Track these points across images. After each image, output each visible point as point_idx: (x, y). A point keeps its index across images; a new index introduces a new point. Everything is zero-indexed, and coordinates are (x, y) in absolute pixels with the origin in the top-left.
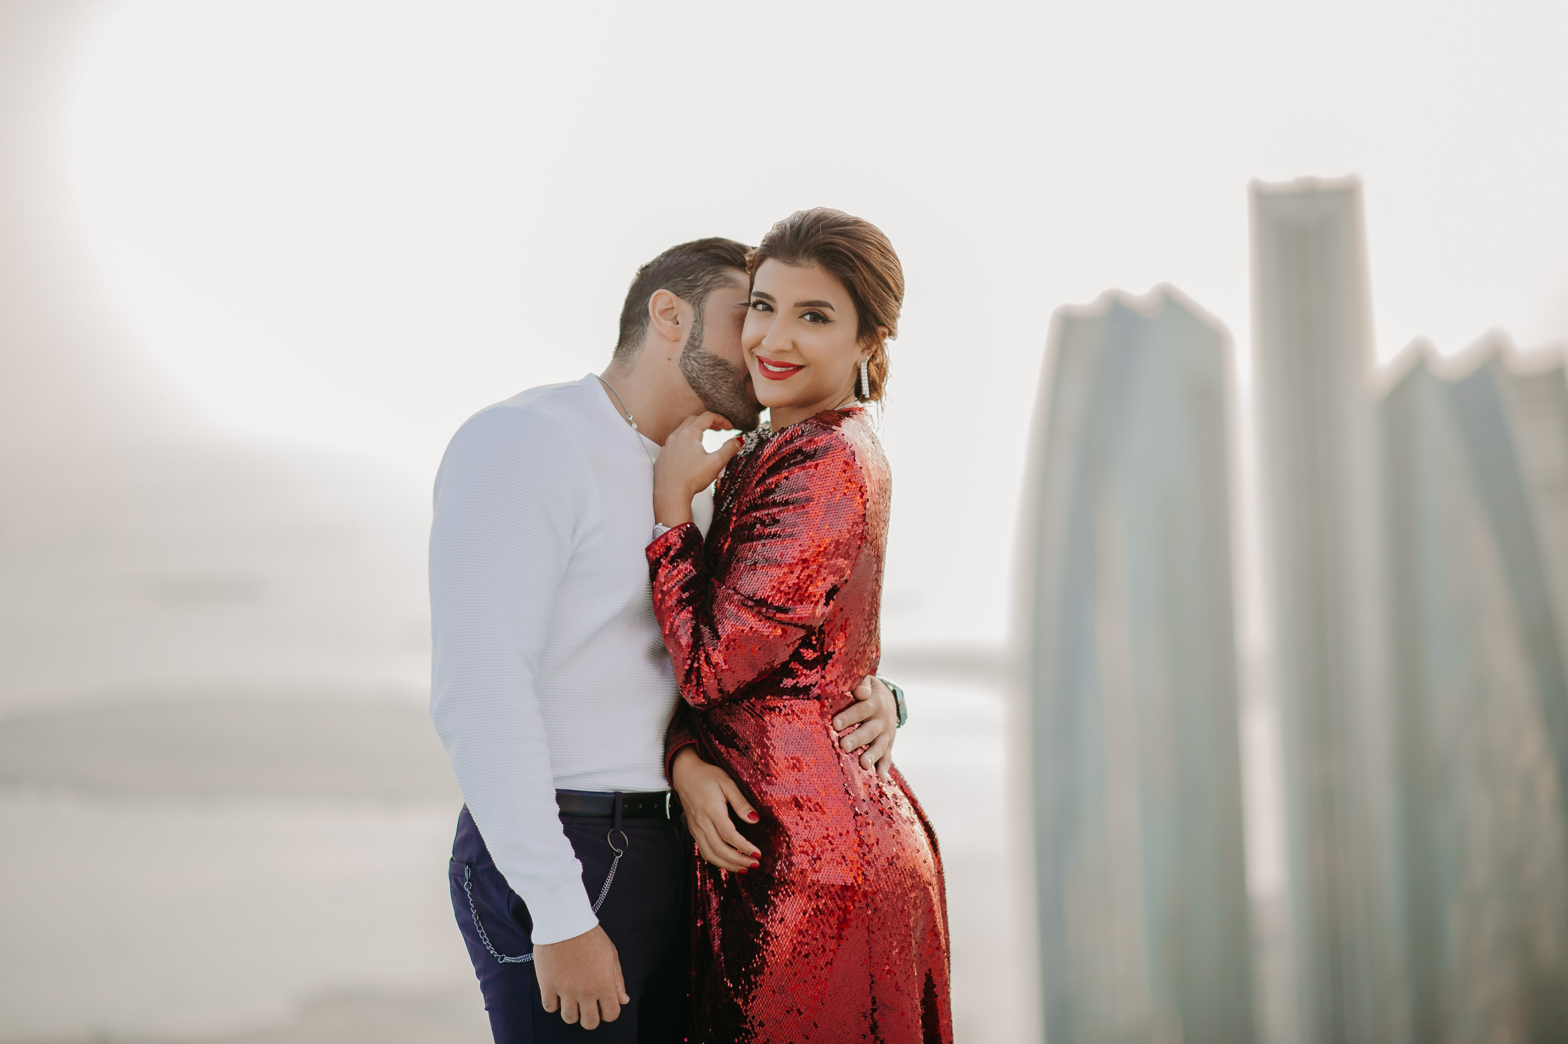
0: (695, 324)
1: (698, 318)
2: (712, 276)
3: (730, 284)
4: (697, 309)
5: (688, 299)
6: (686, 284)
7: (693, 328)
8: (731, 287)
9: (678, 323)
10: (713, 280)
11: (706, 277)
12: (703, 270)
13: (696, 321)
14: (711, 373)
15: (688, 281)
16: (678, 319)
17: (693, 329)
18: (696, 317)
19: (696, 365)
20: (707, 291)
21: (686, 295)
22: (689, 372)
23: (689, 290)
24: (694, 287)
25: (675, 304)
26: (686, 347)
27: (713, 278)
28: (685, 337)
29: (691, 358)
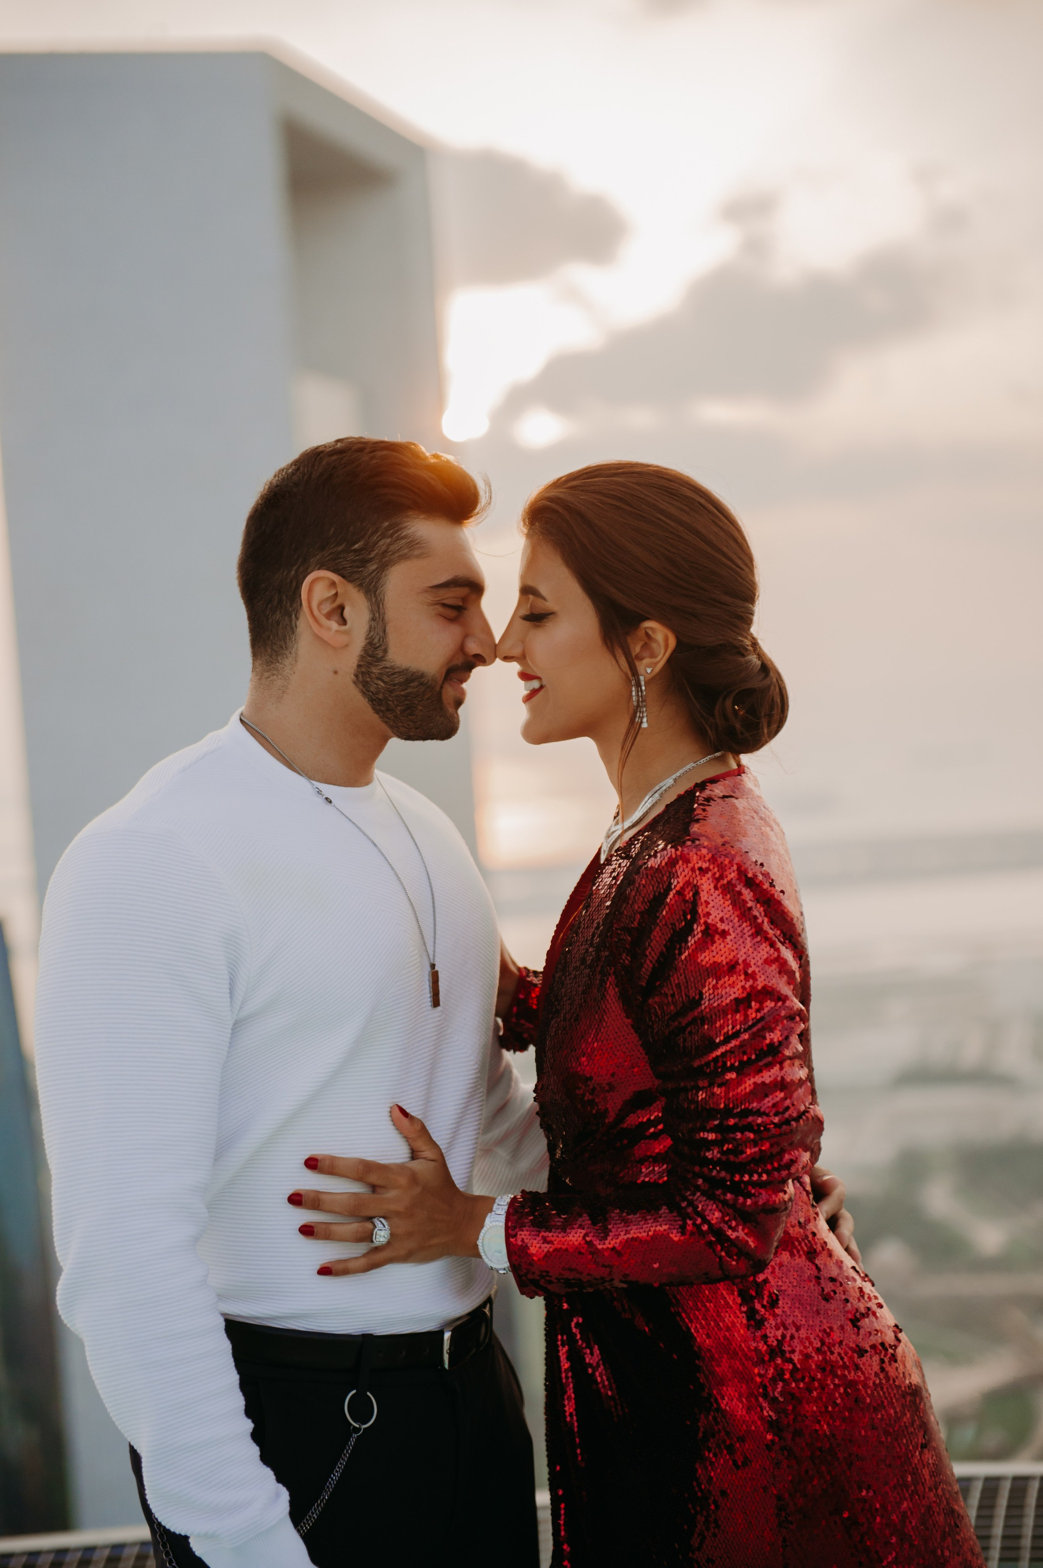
0: (373, 623)
1: (377, 615)
2: (389, 540)
3: (416, 552)
4: (374, 600)
5: (358, 582)
6: (352, 556)
7: (371, 629)
8: (418, 557)
9: (344, 622)
10: (392, 548)
11: (381, 543)
12: (376, 532)
13: (373, 619)
14: (403, 693)
15: (356, 551)
16: (347, 613)
17: (370, 631)
18: (372, 611)
19: (382, 684)
20: (384, 567)
21: (356, 576)
22: (372, 692)
23: (358, 567)
24: (365, 562)
25: (340, 590)
26: (362, 657)
27: (390, 544)
28: (358, 643)
29: (373, 675)
